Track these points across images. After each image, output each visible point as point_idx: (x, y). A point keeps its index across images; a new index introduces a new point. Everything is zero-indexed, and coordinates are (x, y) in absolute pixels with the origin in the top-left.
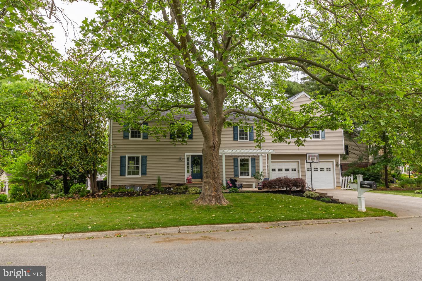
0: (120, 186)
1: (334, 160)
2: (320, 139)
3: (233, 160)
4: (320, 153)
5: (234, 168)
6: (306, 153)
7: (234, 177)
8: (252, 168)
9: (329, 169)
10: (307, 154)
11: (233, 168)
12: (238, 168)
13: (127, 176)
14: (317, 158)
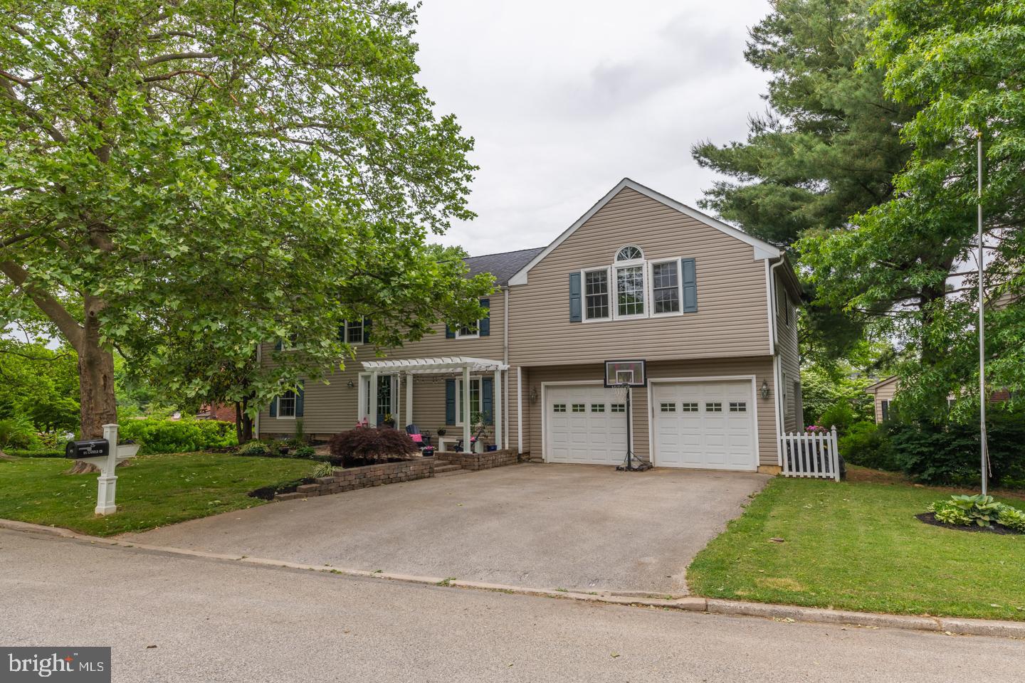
0: (269, 434)
1: (754, 376)
2: (681, 313)
3: (444, 385)
4: (648, 359)
5: (447, 404)
6: (602, 361)
7: (447, 424)
8: (484, 403)
9: (738, 407)
10: (606, 361)
11: (444, 402)
12: (454, 403)
13: (278, 417)
14: (637, 373)
